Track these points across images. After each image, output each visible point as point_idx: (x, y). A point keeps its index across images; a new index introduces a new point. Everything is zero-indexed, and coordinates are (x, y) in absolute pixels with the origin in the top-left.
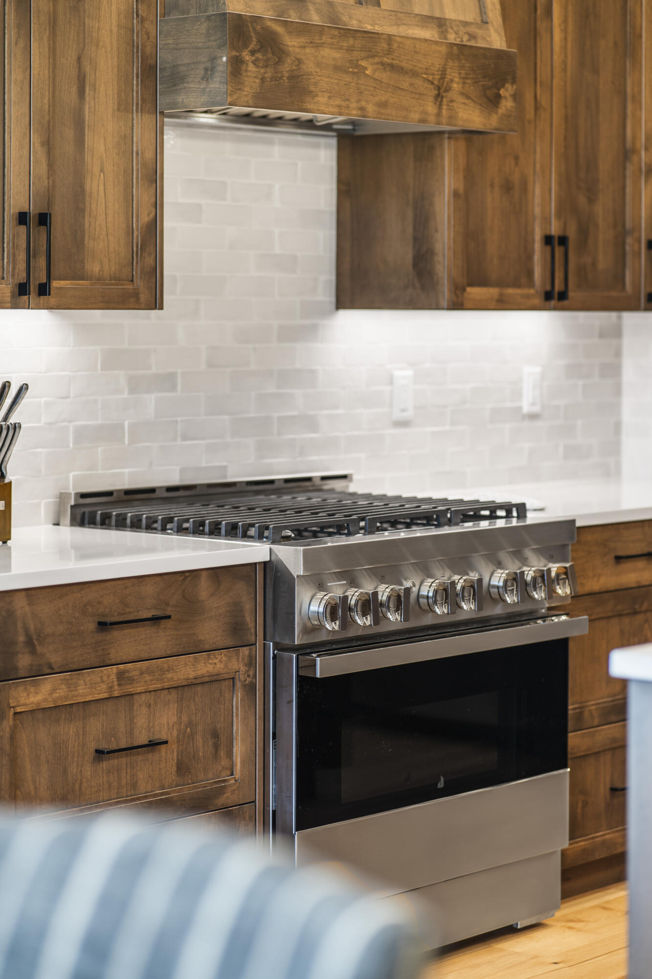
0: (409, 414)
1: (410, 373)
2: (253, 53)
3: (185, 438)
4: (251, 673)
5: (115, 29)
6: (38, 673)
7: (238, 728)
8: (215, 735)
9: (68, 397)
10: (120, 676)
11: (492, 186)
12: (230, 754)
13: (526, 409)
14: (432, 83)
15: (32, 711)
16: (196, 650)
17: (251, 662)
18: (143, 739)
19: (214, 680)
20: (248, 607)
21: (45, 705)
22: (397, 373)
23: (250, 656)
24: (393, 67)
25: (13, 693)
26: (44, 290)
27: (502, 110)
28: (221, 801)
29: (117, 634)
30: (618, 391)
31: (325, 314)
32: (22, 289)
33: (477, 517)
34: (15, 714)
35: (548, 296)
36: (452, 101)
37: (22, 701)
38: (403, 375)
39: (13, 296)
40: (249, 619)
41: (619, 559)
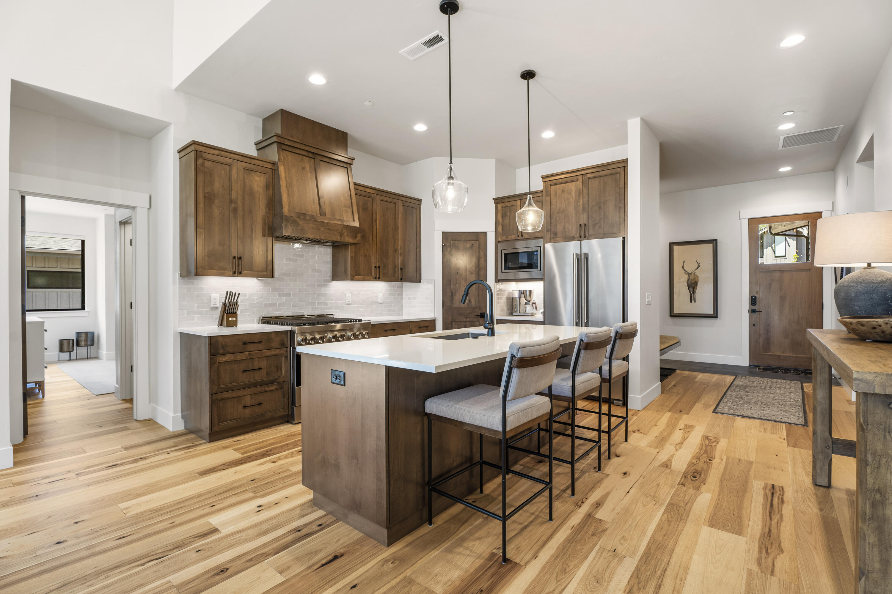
0: (350, 302)
1: (350, 294)
2: (290, 224)
3: (293, 306)
4: (287, 354)
5: (261, 219)
6: (225, 354)
7: (283, 365)
8: (277, 367)
9: (262, 297)
10: (249, 354)
11: (361, 256)
12: (281, 371)
13: (379, 302)
14: (339, 233)
15: (224, 362)
16: (271, 349)
17: (287, 351)
18: (257, 368)
19: (276, 355)
20: (286, 340)
21: (228, 361)
22: (347, 294)
23: (286, 350)
24: (328, 229)
25: (218, 358)
26: (240, 273)
27: (357, 239)
28: (279, 381)
29: (248, 345)
30: (402, 298)
31: (329, 282)
32: (234, 273)
33: (351, 322)
34: (219, 363)
35: (376, 278)
36: (344, 237)
37: (221, 360)
38: (349, 295)
39: (233, 274)
40: (286, 342)
41: (386, 330)
